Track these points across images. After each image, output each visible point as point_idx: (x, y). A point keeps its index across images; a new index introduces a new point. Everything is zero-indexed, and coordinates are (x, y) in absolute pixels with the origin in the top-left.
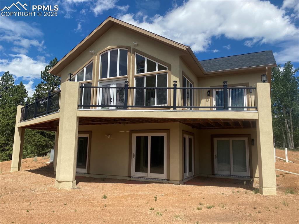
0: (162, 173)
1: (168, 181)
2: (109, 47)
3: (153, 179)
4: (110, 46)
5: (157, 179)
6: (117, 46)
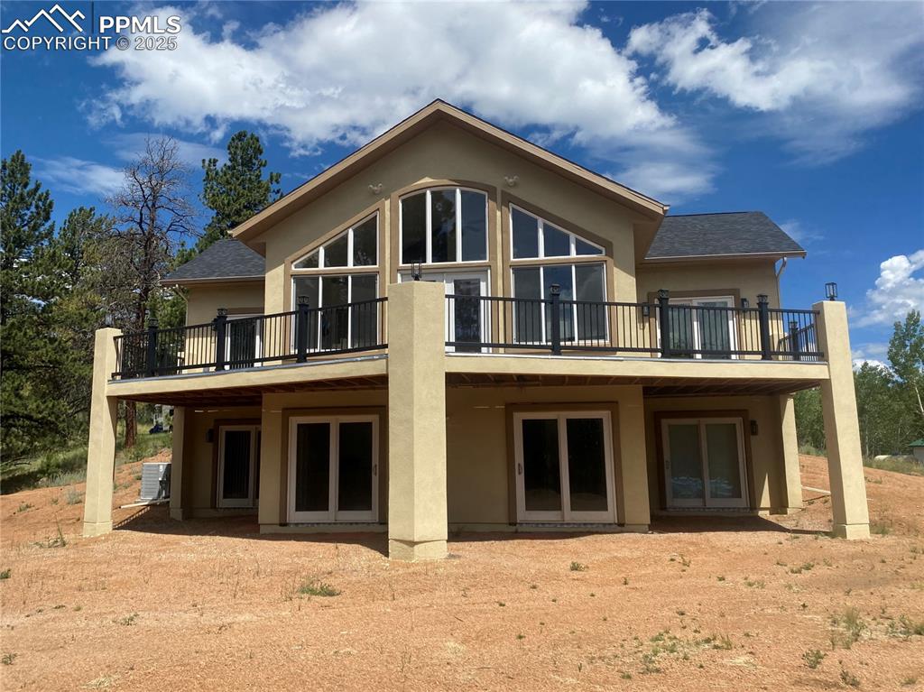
0: (605, 508)
1: (621, 526)
2: (427, 180)
3: (580, 524)
4: (430, 177)
5: (592, 524)
6: (454, 181)
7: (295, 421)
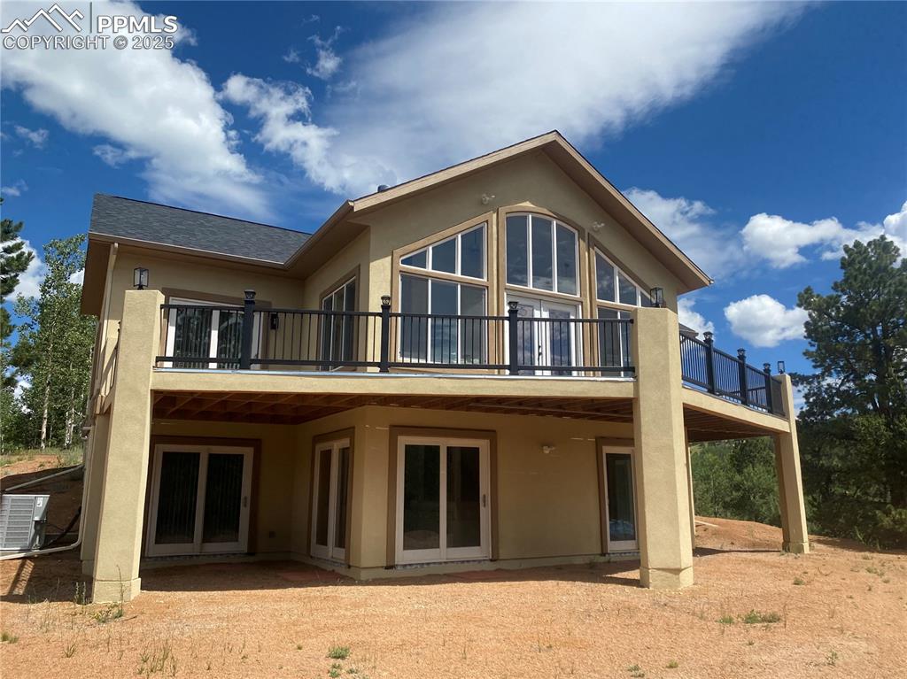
7: (404, 441)
